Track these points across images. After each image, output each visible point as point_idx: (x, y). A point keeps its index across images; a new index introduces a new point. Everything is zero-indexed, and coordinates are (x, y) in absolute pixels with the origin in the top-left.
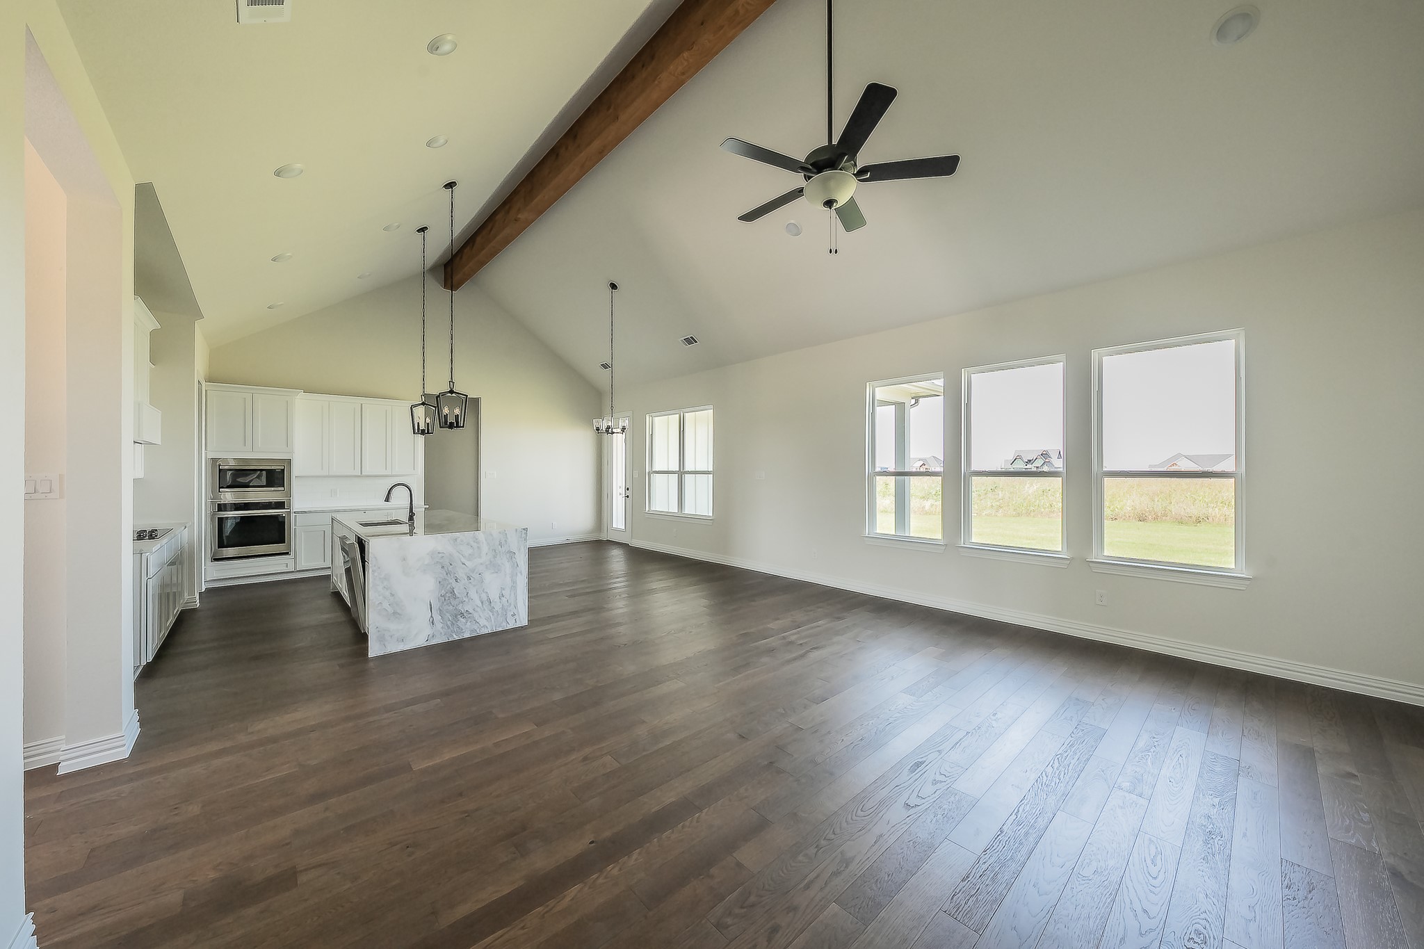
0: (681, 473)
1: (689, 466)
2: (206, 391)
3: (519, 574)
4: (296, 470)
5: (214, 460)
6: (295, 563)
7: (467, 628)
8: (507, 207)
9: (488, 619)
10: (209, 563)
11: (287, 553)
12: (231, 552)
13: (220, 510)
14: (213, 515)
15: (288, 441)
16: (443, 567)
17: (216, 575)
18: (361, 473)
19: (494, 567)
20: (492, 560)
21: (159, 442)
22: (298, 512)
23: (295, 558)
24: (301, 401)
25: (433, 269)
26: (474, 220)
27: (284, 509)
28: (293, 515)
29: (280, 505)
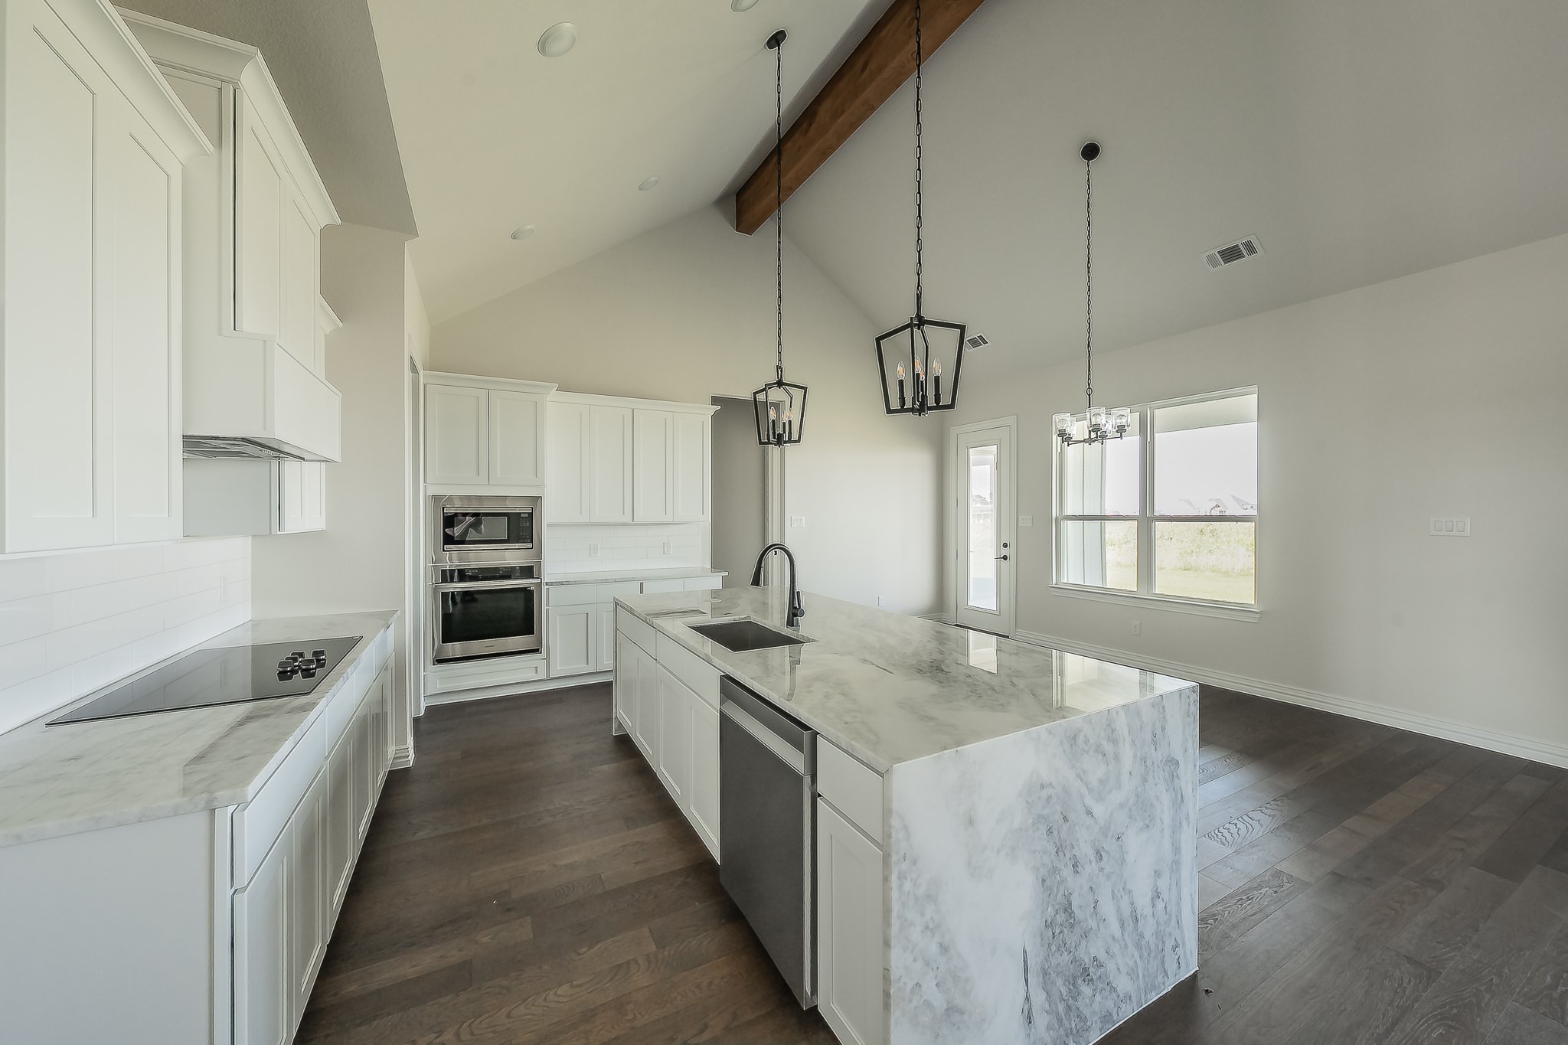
0: (1146, 521)
1: (1160, 509)
2: (425, 385)
3: (1184, 824)
4: (549, 515)
5: (436, 498)
6: (548, 665)
7: (1094, 1013)
8: (805, 125)
9: (1133, 974)
10: (431, 667)
11: (536, 651)
12: (456, 648)
13: (444, 580)
14: (435, 590)
15: (537, 469)
16: (1050, 831)
17: (441, 687)
18: (633, 521)
19: (1142, 809)
20: (1140, 790)
21: (336, 455)
22: (551, 584)
23: (547, 659)
24: (556, 406)
25: (721, 201)
26: (751, 159)
27: (533, 578)
28: (544, 588)
29: (528, 572)
